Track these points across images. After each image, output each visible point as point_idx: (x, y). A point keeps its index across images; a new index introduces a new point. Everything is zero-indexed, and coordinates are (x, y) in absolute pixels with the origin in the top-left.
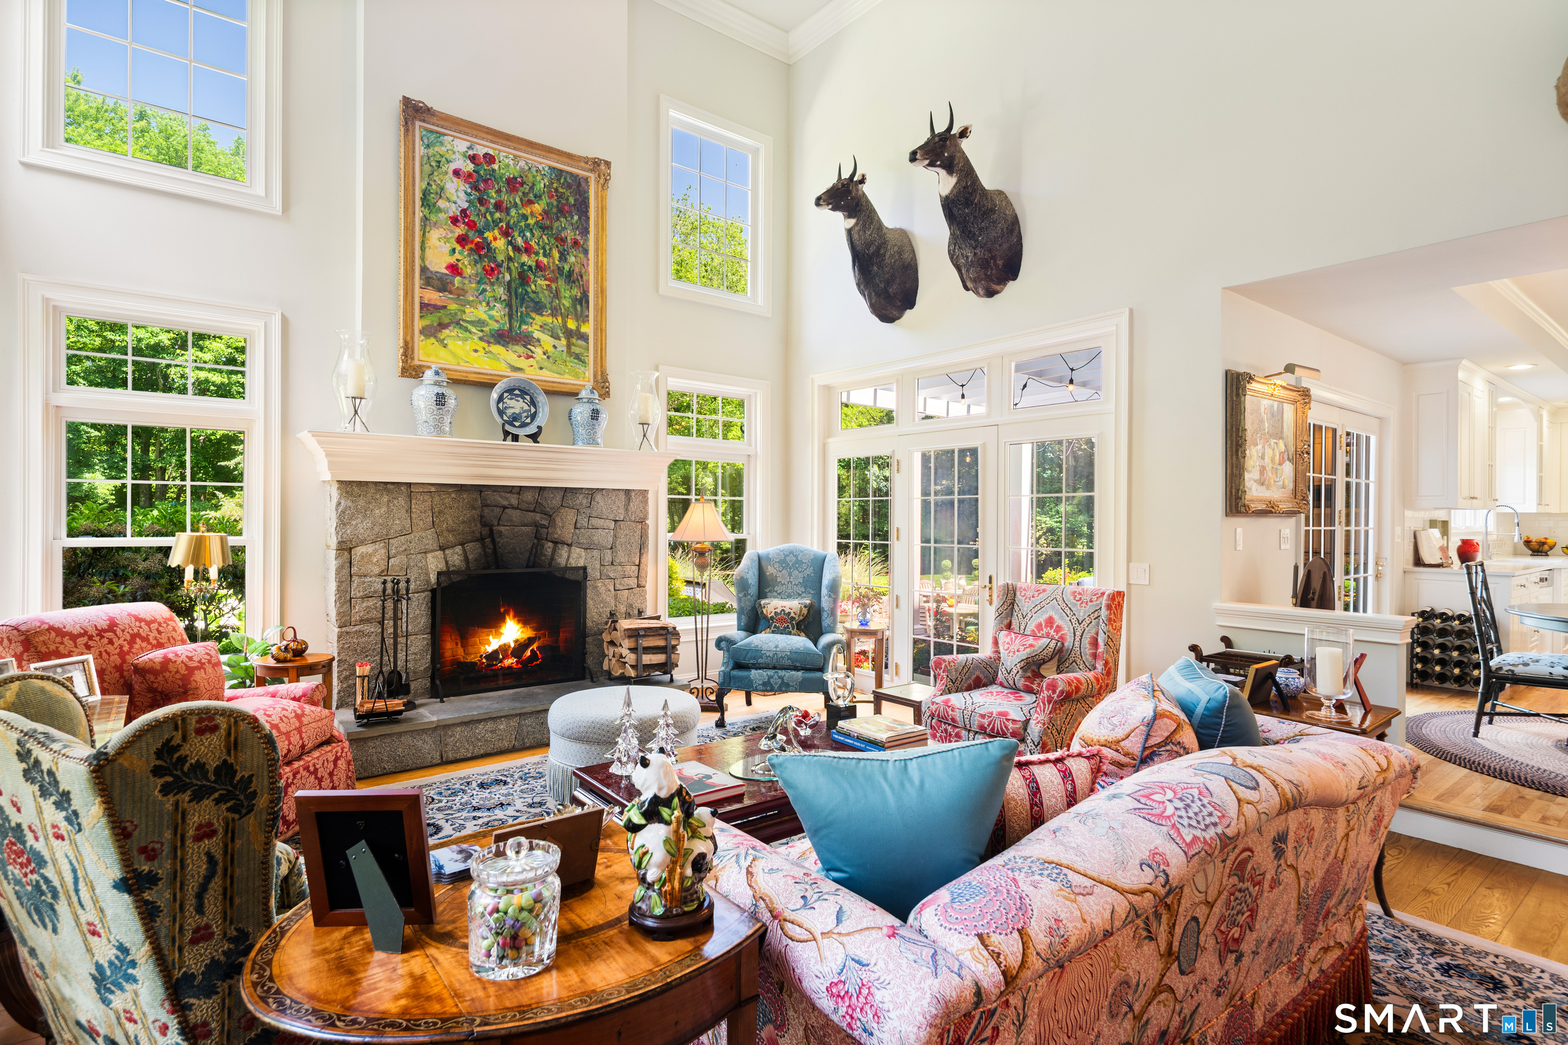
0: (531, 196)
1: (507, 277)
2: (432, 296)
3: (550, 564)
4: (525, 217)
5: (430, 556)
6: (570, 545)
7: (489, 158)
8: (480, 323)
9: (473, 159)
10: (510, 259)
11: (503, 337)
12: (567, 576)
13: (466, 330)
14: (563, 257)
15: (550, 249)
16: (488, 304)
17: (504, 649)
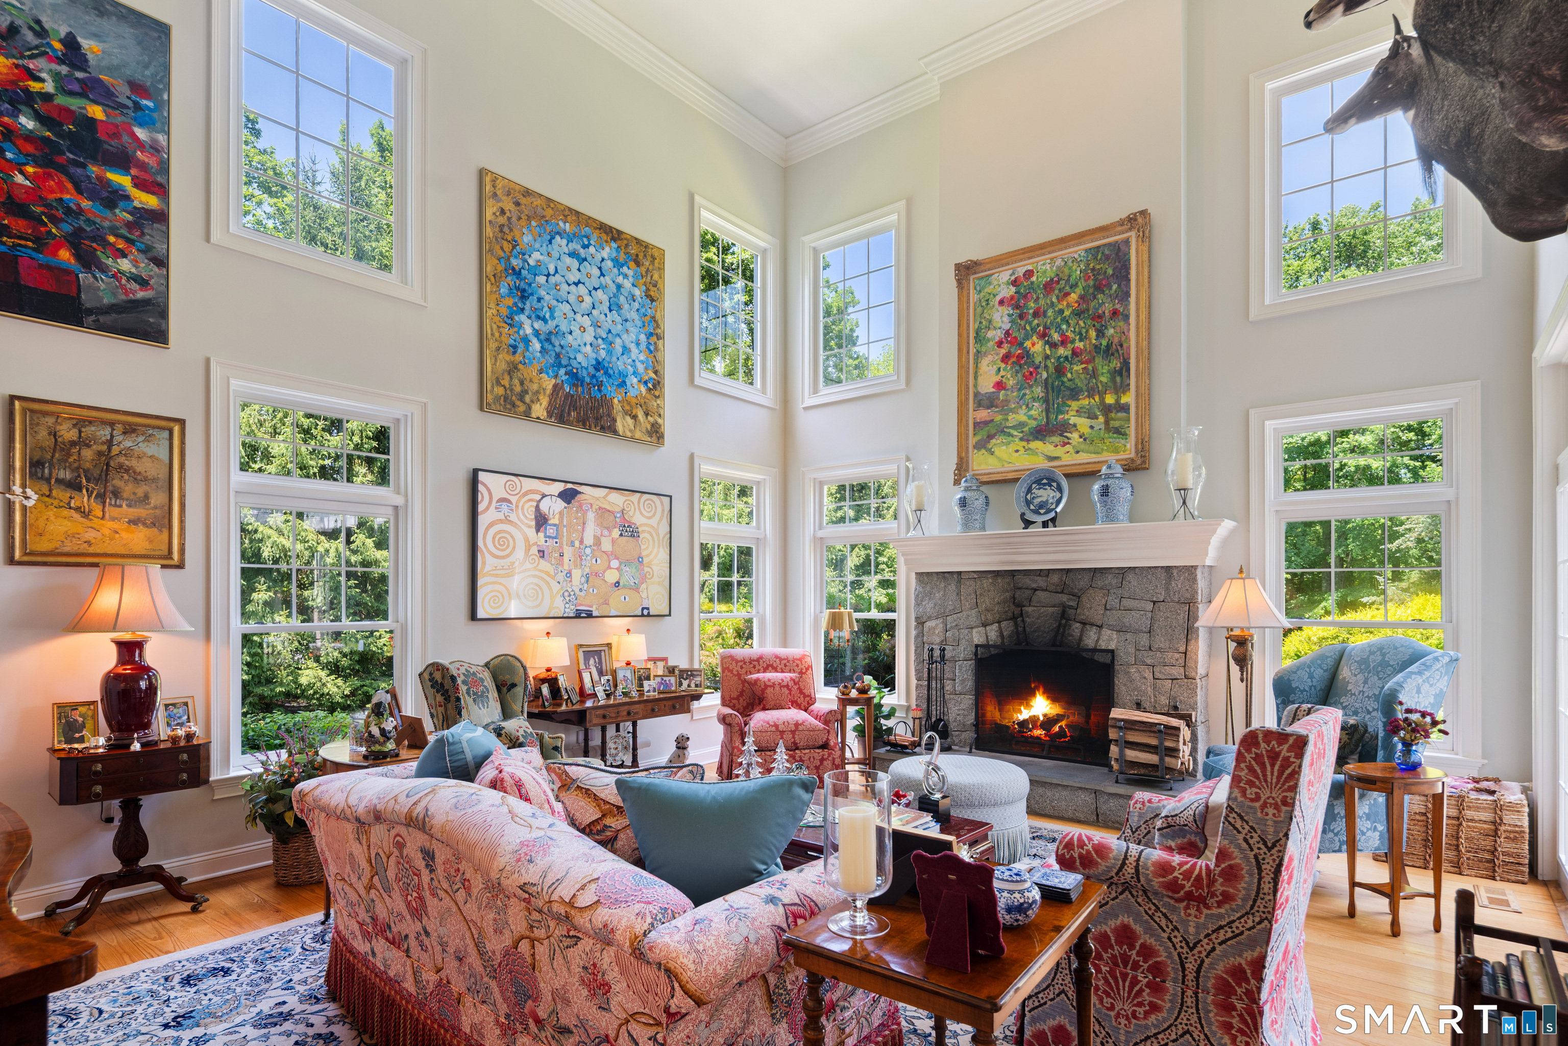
0: (1068, 289)
1: (1045, 375)
2: (983, 414)
3: (1079, 644)
4: (1061, 312)
5: (974, 630)
6: (1101, 627)
7: (1029, 274)
8: (1020, 425)
9: (1015, 283)
10: (1047, 357)
11: (1040, 433)
12: (1096, 658)
13: (1010, 435)
14: (1100, 333)
15: (1087, 332)
16: (1027, 406)
17: (1034, 719)
